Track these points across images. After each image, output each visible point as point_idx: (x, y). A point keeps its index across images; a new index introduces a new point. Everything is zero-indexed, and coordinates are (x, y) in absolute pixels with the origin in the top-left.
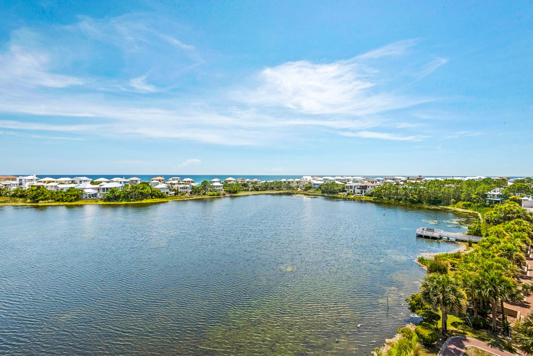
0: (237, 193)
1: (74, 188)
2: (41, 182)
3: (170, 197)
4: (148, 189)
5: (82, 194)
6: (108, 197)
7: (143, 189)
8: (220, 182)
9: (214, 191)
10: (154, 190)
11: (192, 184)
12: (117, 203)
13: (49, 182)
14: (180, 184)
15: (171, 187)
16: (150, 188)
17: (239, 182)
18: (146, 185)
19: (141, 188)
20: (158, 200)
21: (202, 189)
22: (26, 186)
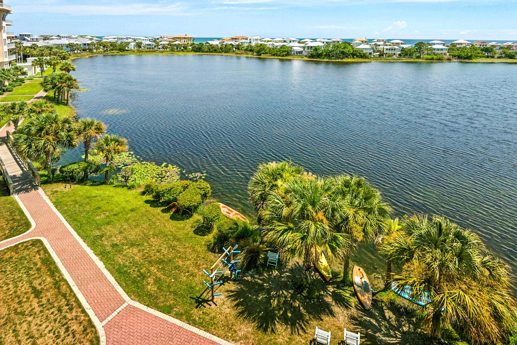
0: (472, 59)
1: (285, 45)
2: (263, 41)
3: (373, 58)
4: (350, 48)
5: (291, 51)
6: (312, 54)
7: (344, 48)
8: (444, 45)
9: (433, 54)
10: (356, 50)
11: (402, 46)
12: (319, 60)
13: (268, 41)
14: (387, 45)
15: (375, 48)
16: (351, 48)
17: (475, 46)
18: (348, 45)
19: (343, 47)
20: (360, 60)
21: (415, 52)
22: (253, 44)
